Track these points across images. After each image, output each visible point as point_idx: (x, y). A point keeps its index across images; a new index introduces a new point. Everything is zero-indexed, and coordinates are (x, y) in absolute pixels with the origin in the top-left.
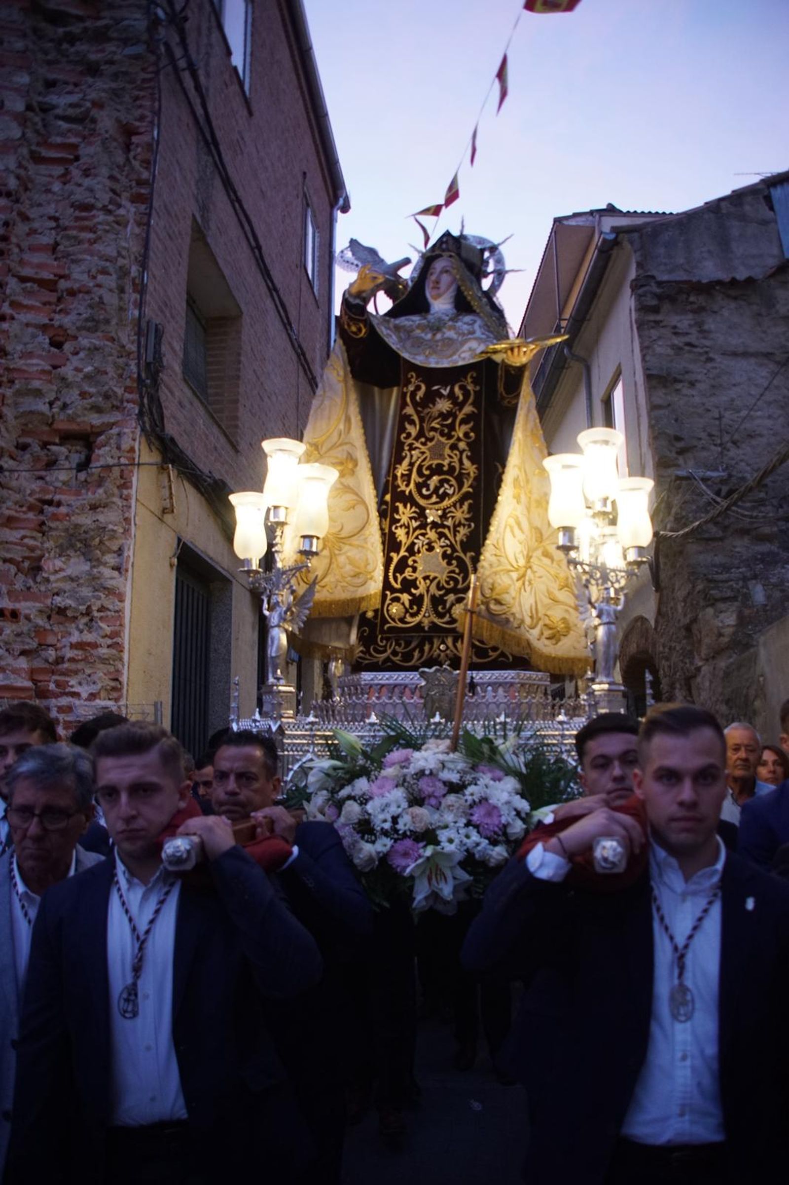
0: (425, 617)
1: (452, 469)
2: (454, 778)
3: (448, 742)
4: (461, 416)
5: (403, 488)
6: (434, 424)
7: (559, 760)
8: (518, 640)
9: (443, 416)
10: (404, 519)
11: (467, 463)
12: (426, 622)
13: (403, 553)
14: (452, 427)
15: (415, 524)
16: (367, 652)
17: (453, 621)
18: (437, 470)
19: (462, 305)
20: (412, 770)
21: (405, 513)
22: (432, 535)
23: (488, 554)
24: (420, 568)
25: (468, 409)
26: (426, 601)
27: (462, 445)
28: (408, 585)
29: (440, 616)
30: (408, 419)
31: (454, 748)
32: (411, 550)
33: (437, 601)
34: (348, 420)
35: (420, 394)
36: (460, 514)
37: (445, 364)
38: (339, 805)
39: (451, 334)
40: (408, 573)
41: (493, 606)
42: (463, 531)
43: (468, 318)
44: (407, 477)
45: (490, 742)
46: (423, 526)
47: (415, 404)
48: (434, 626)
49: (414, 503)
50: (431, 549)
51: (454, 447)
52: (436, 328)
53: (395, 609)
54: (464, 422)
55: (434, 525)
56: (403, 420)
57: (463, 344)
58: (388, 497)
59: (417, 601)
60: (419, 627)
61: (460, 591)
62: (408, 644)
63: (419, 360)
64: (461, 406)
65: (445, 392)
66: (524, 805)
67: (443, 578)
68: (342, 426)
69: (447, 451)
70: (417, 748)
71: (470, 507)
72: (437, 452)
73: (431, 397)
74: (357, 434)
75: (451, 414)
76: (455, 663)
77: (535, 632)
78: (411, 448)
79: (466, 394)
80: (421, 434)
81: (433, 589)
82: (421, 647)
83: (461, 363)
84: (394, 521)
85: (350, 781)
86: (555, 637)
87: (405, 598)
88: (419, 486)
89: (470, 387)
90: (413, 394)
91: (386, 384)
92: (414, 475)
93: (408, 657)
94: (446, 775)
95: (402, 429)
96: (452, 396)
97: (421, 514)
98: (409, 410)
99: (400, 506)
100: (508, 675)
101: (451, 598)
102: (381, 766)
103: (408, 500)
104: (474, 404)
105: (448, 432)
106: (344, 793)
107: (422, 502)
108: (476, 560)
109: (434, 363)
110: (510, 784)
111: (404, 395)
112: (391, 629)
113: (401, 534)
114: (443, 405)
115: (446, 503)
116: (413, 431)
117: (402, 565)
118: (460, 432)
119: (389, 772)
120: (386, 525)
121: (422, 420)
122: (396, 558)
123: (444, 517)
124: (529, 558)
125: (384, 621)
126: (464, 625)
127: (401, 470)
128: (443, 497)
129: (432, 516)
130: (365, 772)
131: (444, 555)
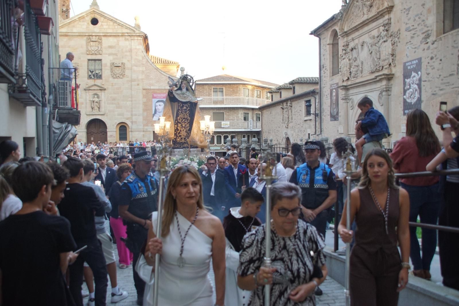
0: (183, 141)
1: (186, 118)
2: (189, 163)
3: (187, 159)
4: (187, 110)
5: (179, 121)
6: (184, 111)
7: (202, 161)
8: (196, 144)
9: (185, 110)
10: (179, 126)
11: (189, 117)
12: (183, 142)
13: (179, 131)
14: (186, 111)
15: (181, 127)
16: (174, 146)
17: (187, 141)
18: (184, 118)
19: (187, 90)
20: (184, 163)
21: (179, 125)
22: (184, 128)
23: (192, 132)
24: (182, 133)
25: (189, 108)
26: (183, 139)
27: (188, 114)
28: (180, 136)
29: (185, 141)
30: (179, 109)
31: (188, 160)
32: (180, 130)
33: (185, 139)
34: (169, 110)
35: (181, 106)
36: (188, 125)
37: (185, 101)
38: (174, 167)
39: (186, 95)
40: (180, 134)
41: (193, 140)
42: (188, 128)
43: (188, 92)
44: (180, 119)
45: (193, 158)
46: (182, 127)
47: (180, 107)
48: (184, 142)
49: (181, 124)
50: (183, 131)
51: (187, 115)
52: (183, 94)
53: (178, 139)
54: (188, 110)
55: (184, 127)
56: (178, 110)
57: (188, 98)
58: (176, 122)
59: (182, 138)
60: (182, 142)
61: (188, 137)
62: (180, 144)
63: (181, 100)
64: (187, 108)
65: (185, 105)
66: (198, 166)
67: (185, 135)
68: (168, 110)
69: (186, 115)
70: (183, 160)
71: (189, 124)
72: (184, 116)
73: (183, 106)
74: (171, 111)
75: (186, 109)
76: (188, 148)
77: (199, 142)
78: (180, 115)
79: (188, 106)
80: (181, 112)
81: (184, 137)
82: (182, 145)
83: (187, 101)
84: (177, 126)
85: (175, 164)
86: (201, 142)
87: (180, 138)
88: (182, 121)
89: (189, 105)
90: (180, 106)
91: (174, 102)
92: (181, 119)
93: (180, 146)
94: (188, 163)
95: (178, 111)
96: (186, 106)
97: (182, 125)
98: (180, 108)
99: (179, 124)
100: (195, 149)
101: (187, 138)
102: (179, 162)
103: (180, 123)
104: (190, 107)
105: (186, 112)
106: (175, 166)
107: (182, 123)
108: (190, 133)
109: (183, 101)
110: (196, 163)
111: (178, 105)
112: (178, 143)
113: (179, 128)
114: (185, 108)
115: (186, 124)
116: (180, 112)
117: (179, 133)
118: (187, 112)
119: (180, 163)
120: (176, 126)
121: (182, 110)
122: (178, 132)
123: (185, 126)
124: (198, 132)
125: (177, 141)
126: (189, 143)
127: (179, 118)
128: (185, 123)
129: (184, 126)
130: (177, 163)
131: (186, 132)
